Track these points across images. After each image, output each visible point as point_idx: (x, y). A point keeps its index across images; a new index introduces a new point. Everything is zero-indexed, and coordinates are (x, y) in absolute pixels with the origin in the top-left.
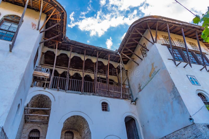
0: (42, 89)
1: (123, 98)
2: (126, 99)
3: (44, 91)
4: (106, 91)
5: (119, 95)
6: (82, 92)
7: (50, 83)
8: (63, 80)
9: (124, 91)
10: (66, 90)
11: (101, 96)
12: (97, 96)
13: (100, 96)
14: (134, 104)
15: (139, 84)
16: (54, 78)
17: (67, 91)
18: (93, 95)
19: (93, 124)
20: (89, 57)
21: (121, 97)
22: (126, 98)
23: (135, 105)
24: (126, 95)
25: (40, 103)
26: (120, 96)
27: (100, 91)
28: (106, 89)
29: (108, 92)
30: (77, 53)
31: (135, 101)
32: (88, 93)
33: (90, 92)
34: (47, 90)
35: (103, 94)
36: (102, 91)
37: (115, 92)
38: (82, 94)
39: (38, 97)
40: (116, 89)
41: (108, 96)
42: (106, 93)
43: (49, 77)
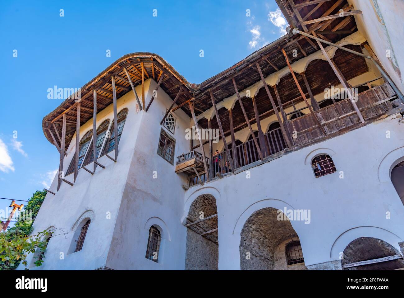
0: (199, 187)
1: (370, 119)
2: (382, 117)
3: (203, 188)
4: (314, 129)
5: (355, 119)
6: (263, 160)
7: (206, 172)
12: (295, 151)
13: (301, 148)
17: (236, 172)
18: (287, 152)
21: (363, 121)
22: (381, 115)
24: (377, 108)
26: (359, 119)
27: (300, 136)
28: (316, 124)
33: (281, 149)
34: (206, 184)
35: (308, 139)
36: (305, 135)
37: (339, 119)
38: (264, 164)
39: (202, 201)
40: (343, 110)
41: (322, 138)
42: (316, 133)
43: (194, 164)
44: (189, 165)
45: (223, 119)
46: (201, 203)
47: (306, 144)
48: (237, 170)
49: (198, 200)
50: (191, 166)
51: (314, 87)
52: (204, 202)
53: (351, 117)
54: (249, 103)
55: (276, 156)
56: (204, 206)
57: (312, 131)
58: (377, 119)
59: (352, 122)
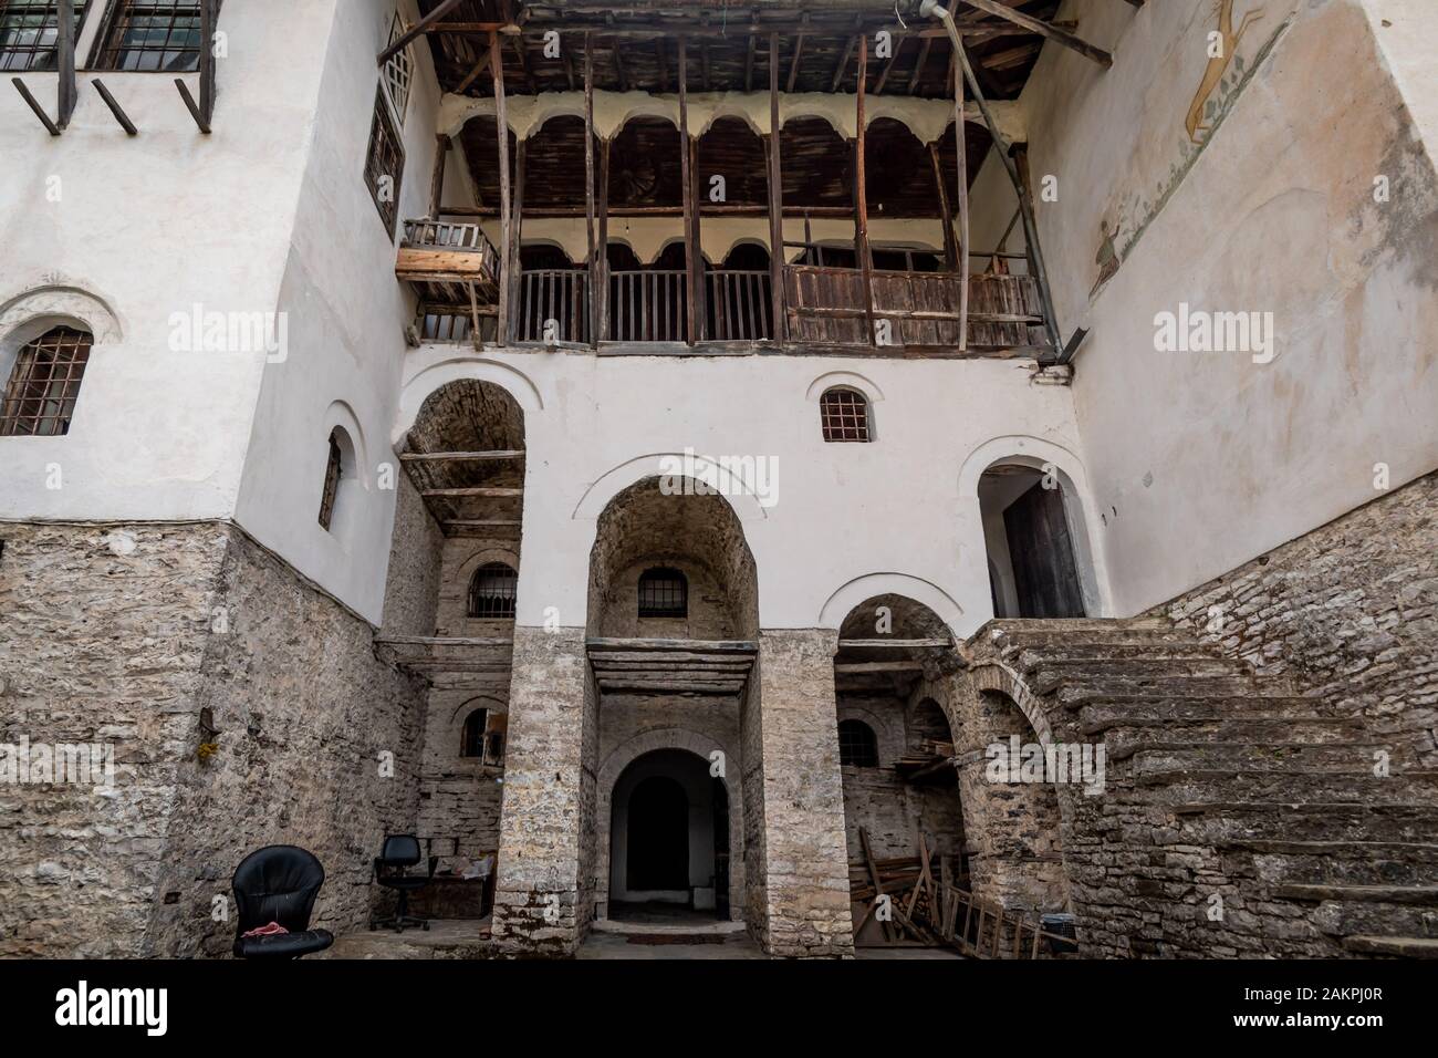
0: (464, 351)
1: (977, 348)
2: (1002, 353)
3: (476, 360)
4: (849, 316)
5: (946, 334)
6: (692, 344)
7: (501, 313)
8: (574, 282)
9: (988, 305)
10: (597, 338)
11: (819, 351)
12: (788, 354)
13: (806, 352)
14: (1056, 378)
15: (1104, 225)
16: (524, 278)
17: (605, 349)
18: (765, 351)
19: (766, 517)
20: (731, 105)
21: (962, 347)
22: (999, 349)
23: (1066, 384)
24: (998, 327)
25: (486, 432)
26: (956, 337)
27: (811, 320)
28: (855, 305)
29: (867, 322)
30: (645, 94)
31: (1068, 361)
32: (731, 344)
33: (748, 336)
34: (489, 353)
35: (829, 338)
36: (822, 322)
37: (914, 318)
38: (694, 356)
39: (457, 398)
40: (926, 298)
41: (863, 348)
42: (850, 329)
43: (480, 272)
44: (460, 268)
45: (548, 155)
46: (451, 404)
47: (822, 349)
48: (608, 345)
49: (449, 392)
50: (463, 273)
51: (831, 194)
52: (460, 402)
53: (940, 325)
54: (652, 144)
55: (734, 350)
56: (455, 415)
57: (843, 320)
58: (992, 354)
59: (938, 336)
